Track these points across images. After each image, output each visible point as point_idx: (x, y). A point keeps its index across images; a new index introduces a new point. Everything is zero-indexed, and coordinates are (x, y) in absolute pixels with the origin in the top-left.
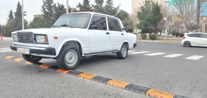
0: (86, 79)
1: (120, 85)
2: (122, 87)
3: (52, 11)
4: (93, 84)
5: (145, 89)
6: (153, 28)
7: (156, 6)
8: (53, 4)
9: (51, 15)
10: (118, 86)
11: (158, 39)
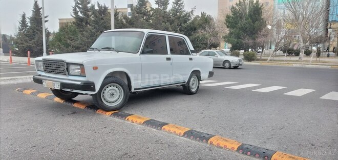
0: (135, 124)
1: (178, 131)
2: (180, 133)
3: (88, 16)
4: (144, 130)
5: (207, 136)
6: (251, 42)
7: (255, 6)
8: (89, 5)
9: (87, 23)
10: (175, 132)
11: (258, 60)
